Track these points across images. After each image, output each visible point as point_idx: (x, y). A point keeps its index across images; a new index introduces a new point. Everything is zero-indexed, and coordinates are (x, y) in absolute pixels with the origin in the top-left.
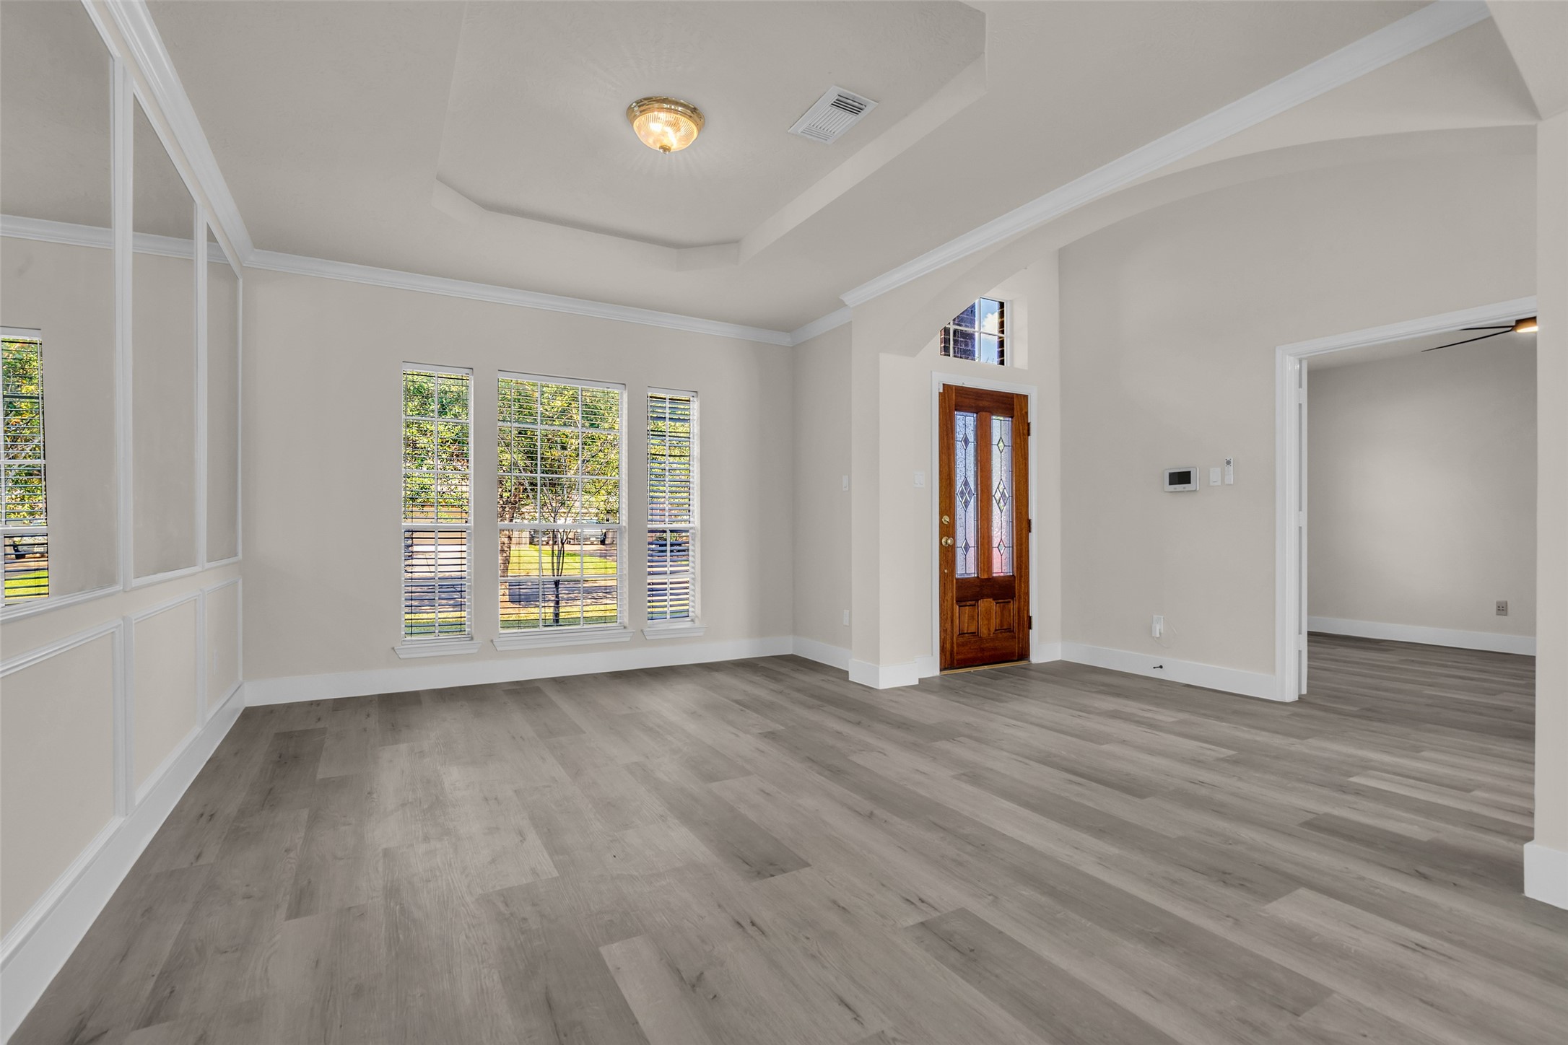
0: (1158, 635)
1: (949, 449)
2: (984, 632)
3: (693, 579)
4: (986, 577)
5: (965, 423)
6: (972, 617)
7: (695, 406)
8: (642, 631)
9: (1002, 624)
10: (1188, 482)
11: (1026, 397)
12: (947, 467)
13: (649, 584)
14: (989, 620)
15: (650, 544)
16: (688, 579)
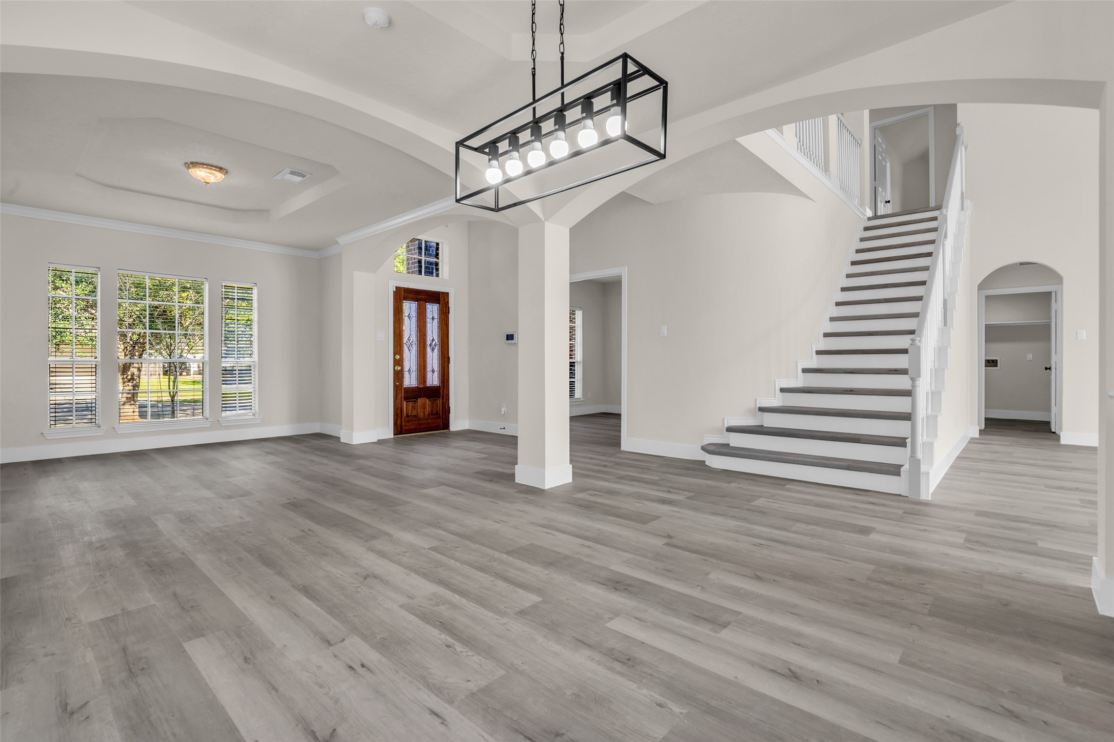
0: (503, 413)
1: (400, 320)
2: (421, 415)
3: (254, 391)
4: (422, 386)
5: (410, 308)
6: (414, 408)
7: (255, 291)
8: (218, 421)
9: (432, 411)
10: (513, 339)
11: (447, 294)
12: (398, 330)
13: (223, 394)
14: (424, 409)
15: (223, 370)
16: (251, 391)
